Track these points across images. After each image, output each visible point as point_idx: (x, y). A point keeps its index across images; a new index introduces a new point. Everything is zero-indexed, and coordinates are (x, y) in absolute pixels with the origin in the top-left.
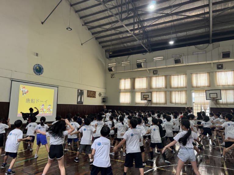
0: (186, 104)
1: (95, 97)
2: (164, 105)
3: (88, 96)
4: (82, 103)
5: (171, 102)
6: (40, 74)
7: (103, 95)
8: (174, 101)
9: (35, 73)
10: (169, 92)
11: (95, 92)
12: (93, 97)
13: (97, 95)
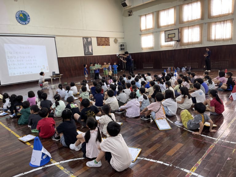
0: (231, 39)
1: (109, 45)
2: (199, 45)
3: (99, 44)
4: (92, 54)
5: (209, 40)
6: (27, 22)
7: (120, 41)
8: (213, 37)
9: (19, 22)
10: (207, 24)
11: (108, 38)
12: (107, 45)
13: (111, 41)
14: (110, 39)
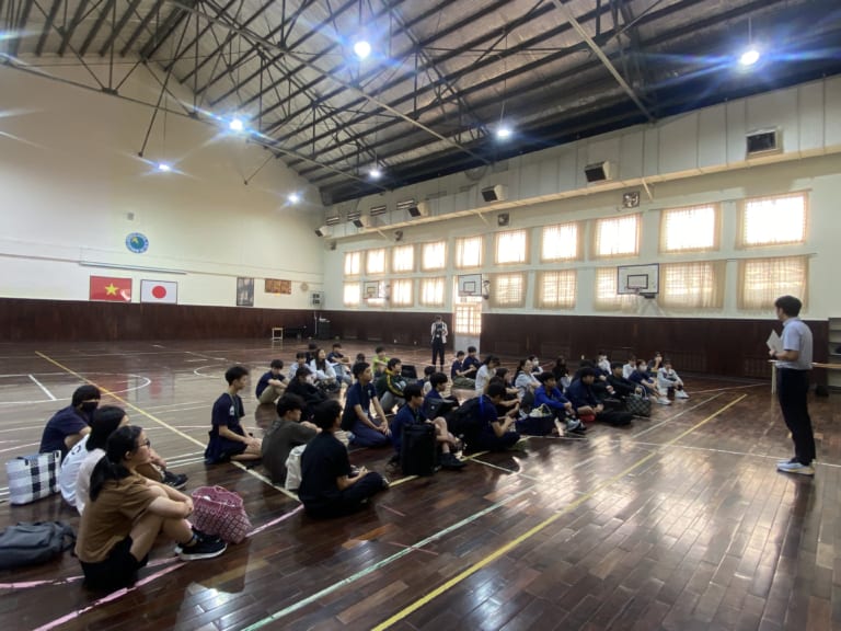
0: (443, 305)
1: (290, 293)
3: (268, 290)
4: (252, 305)
5: (420, 303)
6: (142, 250)
7: (313, 288)
9: (130, 249)
11: (289, 282)
12: (284, 292)
13: (295, 287)
14: (293, 284)
